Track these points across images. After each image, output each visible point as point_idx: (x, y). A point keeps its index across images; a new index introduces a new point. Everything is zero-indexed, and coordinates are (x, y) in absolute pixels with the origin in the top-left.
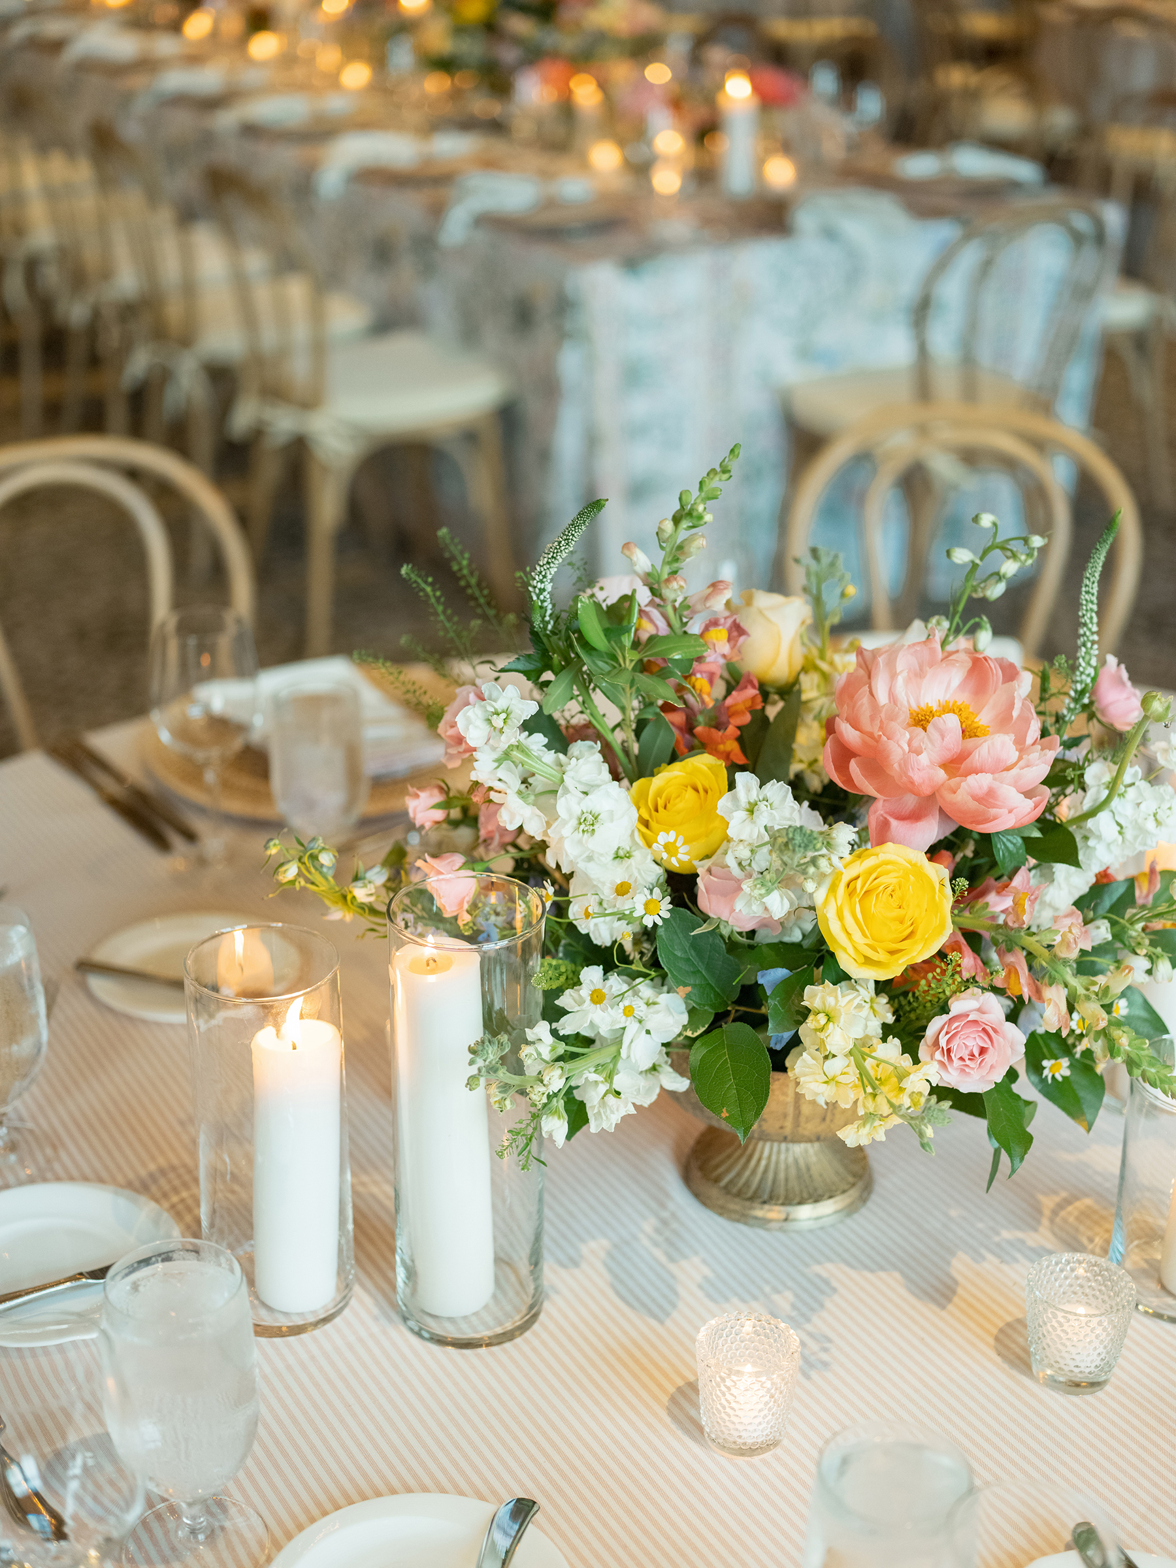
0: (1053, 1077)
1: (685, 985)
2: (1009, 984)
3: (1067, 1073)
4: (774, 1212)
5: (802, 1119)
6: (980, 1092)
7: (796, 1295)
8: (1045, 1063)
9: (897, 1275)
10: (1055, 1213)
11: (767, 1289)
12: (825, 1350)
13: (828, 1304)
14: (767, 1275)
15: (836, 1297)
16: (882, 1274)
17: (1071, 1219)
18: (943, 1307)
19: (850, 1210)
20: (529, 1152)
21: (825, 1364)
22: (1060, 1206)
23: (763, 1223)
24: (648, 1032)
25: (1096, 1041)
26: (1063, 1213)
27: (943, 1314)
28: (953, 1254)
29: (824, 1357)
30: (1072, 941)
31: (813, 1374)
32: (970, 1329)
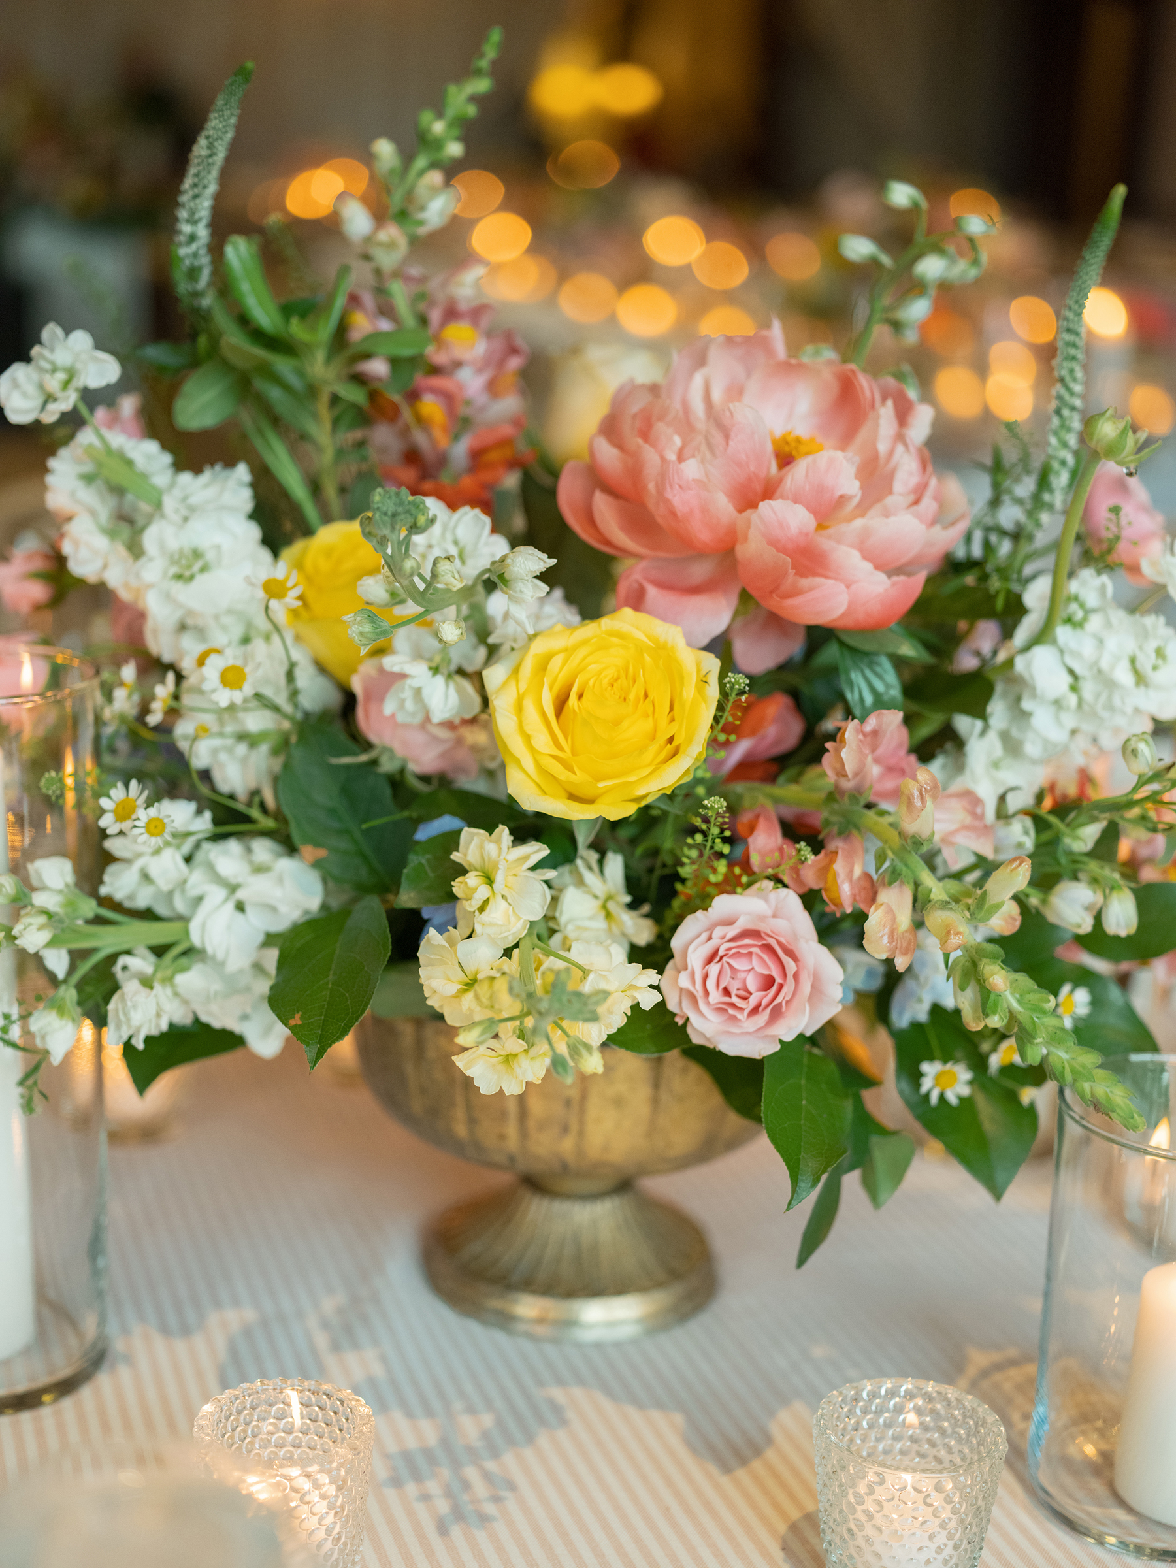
0: (942, 1097)
1: (317, 844)
2: (826, 882)
3: (965, 1091)
4: (528, 1307)
5: (531, 1124)
6: (757, 1056)
7: (500, 1423)
8: (926, 1067)
9: (679, 1418)
10: (985, 1373)
11: (458, 1406)
12: (497, 1499)
13: (543, 1441)
14: (469, 1387)
15: (561, 1434)
16: (656, 1415)
17: (1008, 1387)
18: (726, 1469)
19: (657, 1325)
20: (35, 1083)
21: (484, 1519)
22: (998, 1367)
23: (505, 1321)
24: (240, 907)
25: (963, 989)
26: (998, 1377)
27: (724, 1480)
28: (785, 1401)
29: (490, 1509)
30: (916, 793)
31: (456, 1532)
32: (754, 1506)
